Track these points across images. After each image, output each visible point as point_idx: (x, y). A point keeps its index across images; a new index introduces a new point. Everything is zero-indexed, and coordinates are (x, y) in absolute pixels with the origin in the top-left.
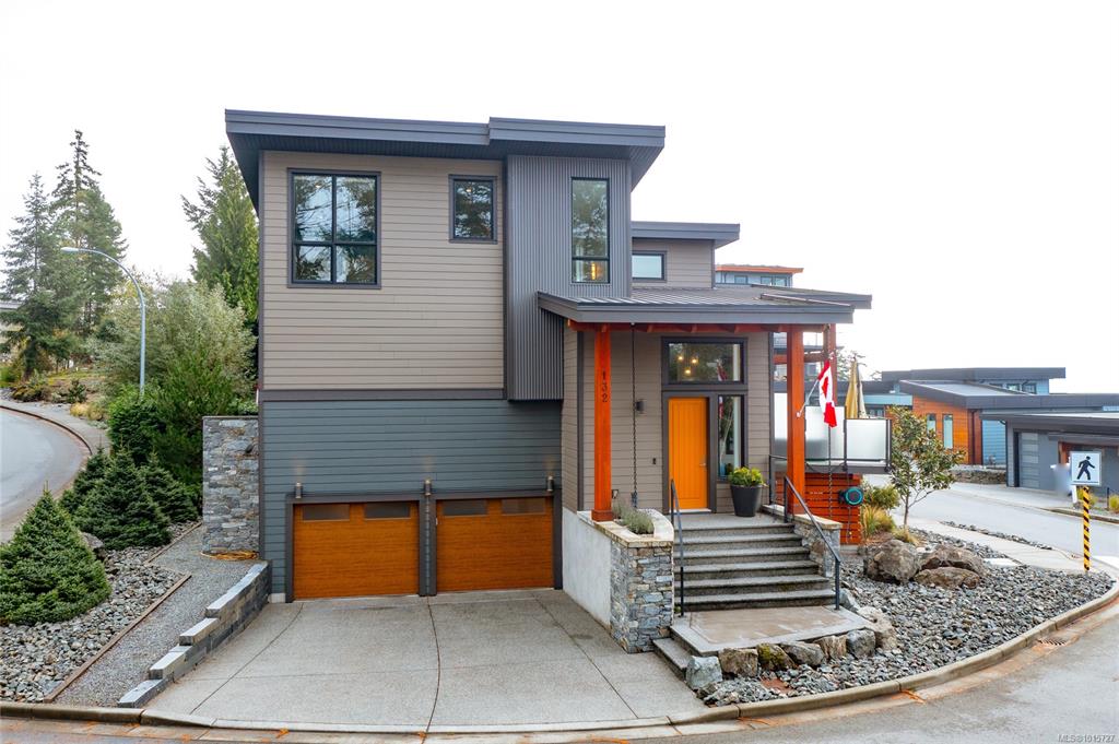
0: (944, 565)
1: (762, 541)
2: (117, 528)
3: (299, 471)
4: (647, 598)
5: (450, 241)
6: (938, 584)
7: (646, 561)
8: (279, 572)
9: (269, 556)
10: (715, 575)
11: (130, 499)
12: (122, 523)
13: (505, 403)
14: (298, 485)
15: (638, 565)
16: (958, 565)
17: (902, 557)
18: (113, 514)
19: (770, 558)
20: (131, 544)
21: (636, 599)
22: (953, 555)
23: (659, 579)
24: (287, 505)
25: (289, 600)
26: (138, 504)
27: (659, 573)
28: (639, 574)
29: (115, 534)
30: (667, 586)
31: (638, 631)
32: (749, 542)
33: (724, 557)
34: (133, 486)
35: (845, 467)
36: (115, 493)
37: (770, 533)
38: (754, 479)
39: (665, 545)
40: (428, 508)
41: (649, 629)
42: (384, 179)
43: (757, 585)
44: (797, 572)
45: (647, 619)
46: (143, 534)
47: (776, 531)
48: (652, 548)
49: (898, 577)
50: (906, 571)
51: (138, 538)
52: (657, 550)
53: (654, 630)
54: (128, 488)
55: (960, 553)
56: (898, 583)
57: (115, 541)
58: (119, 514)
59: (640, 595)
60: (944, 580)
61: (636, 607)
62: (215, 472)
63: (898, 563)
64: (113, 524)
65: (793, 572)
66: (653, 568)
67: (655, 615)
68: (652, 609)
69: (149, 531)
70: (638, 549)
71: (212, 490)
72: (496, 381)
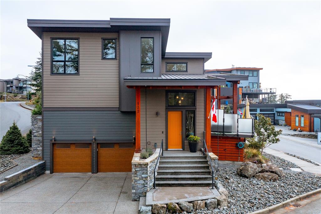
0: (267, 172)
1: (193, 162)
2: (9, 148)
3: (54, 133)
4: (139, 182)
5: (102, 59)
6: (262, 179)
7: (139, 169)
8: (48, 164)
9: (45, 159)
10: (172, 173)
11: (15, 139)
12: (12, 147)
13: (119, 112)
14: (53, 137)
15: (135, 171)
16: (272, 172)
17: (250, 168)
18: (9, 144)
19: (194, 168)
20: (13, 153)
21: (134, 182)
22: (271, 168)
23: (143, 176)
24: (51, 144)
25: (52, 173)
26: (17, 141)
27: (143, 174)
28: (136, 174)
29: (8, 150)
30: (146, 178)
31: (135, 193)
32: (188, 162)
33: (177, 167)
34: (16, 136)
35: (238, 135)
36: (11, 138)
37: (197, 159)
38: (195, 140)
39: (145, 164)
40: (95, 146)
41: (139, 193)
42: (81, 40)
43: (186, 178)
44: (203, 173)
45: (138, 189)
46: (17, 150)
47: (200, 158)
48: (140, 165)
49: (247, 176)
50: (250, 174)
51: (16, 151)
52: (142, 166)
53: (141, 193)
54: (15, 136)
55: (273, 168)
56: (247, 178)
57: (9, 152)
58: (11, 144)
59: (136, 181)
60: (264, 178)
61: (134, 185)
62: (35, 132)
63: (248, 170)
64: (9, 147)
65: (201, 173)
66: (141, 172)
67: (141, 188)
68: (140, 186)
69: (19, 149)
70: (135, 165)
71: (34, 138)
72: (117, 105)
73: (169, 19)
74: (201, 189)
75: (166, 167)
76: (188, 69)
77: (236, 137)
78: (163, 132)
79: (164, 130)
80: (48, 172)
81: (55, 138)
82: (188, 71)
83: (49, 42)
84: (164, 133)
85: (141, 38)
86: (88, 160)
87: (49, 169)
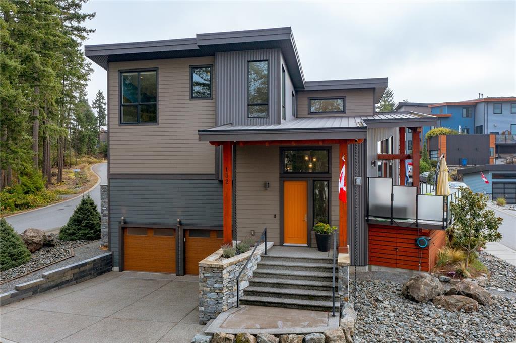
0: (459, 293)
1: (314, 268)
2: (75, 231)
3: (124, 212)
4: (209, 295)
5: (190, 99)
6: (443, 306)
7: (209, 275)
8: (117, 257)
9: (113, 250)
10: (274, 285)
11: (83, 219)
12: (79, 229)
13: (216, 182)
14: (123, 218)
15: (204, 276)
16: (469, 295)
17: (423, 286)
18: (76, 225)
19: (313, 278)
20: (80, 239)
21: (203, 295)
22: (467, 288)
23: (216, 286)
24: (119, 227)
25: (122, 270)
26: (85, 221)
27: (216, 282)
28: (205, 282)
29: (73, 234)
30: (220, 290)
31: (204, 313)
32: (305, 267)
34: (85, 214)
35: (417, 224)
36: (78, 216)
37: (324, 263)
38: (325, 230)
39: (218, 267)
41: (210, 313)
42: (160, 71)
45: (209, 306)
46: (85, 235)
47: (328, 262)
48: (211, 268)
49: (416, 298)
50: (423, 295)
51: (83, 236)
52: (215, 270)
53: (213, 313)
54: (83, 214)
55: (472, 287)
56: (417, 302)
57: (73, 237)
58: (78, 225)
59: (205, 293)
60: (448, 304)
61: (203, 299)
62: (105, 209)
63: (419, 289)
64: (74, 229)
66: (212, 279)
67: (213, 305)
68: (211, 302)
69: (88, 233)
70: (204, 268)
71: (104, 217)
72: (212, 170)
73: (289, 28)
74: (313, 314)
75: (266, 274)
76: (347, 108)
77: (414, 227)
78: (275, 215)
79: (277, 213)
80: (116, 269)
81: (124, 220)
82: (347, 111)
83: (117, 77)
84: (278, 217)
85: (249, 62)
86: (172, 254)
87: (118, 264)
